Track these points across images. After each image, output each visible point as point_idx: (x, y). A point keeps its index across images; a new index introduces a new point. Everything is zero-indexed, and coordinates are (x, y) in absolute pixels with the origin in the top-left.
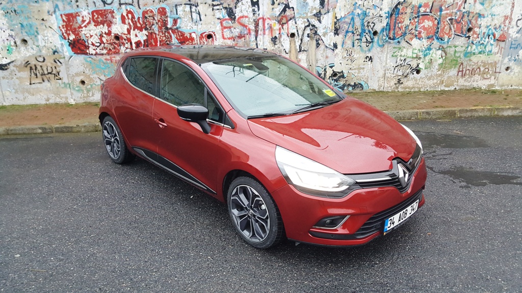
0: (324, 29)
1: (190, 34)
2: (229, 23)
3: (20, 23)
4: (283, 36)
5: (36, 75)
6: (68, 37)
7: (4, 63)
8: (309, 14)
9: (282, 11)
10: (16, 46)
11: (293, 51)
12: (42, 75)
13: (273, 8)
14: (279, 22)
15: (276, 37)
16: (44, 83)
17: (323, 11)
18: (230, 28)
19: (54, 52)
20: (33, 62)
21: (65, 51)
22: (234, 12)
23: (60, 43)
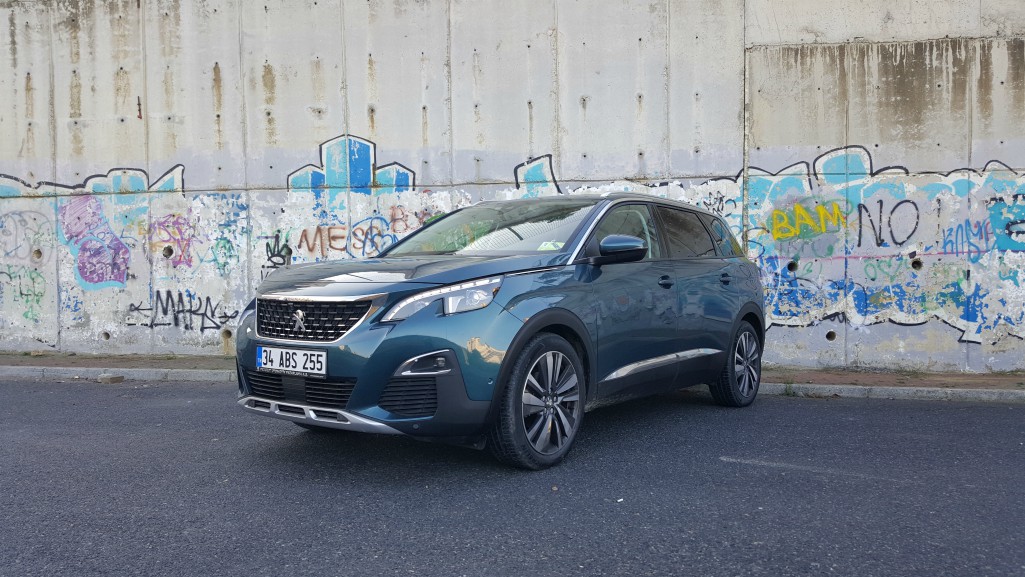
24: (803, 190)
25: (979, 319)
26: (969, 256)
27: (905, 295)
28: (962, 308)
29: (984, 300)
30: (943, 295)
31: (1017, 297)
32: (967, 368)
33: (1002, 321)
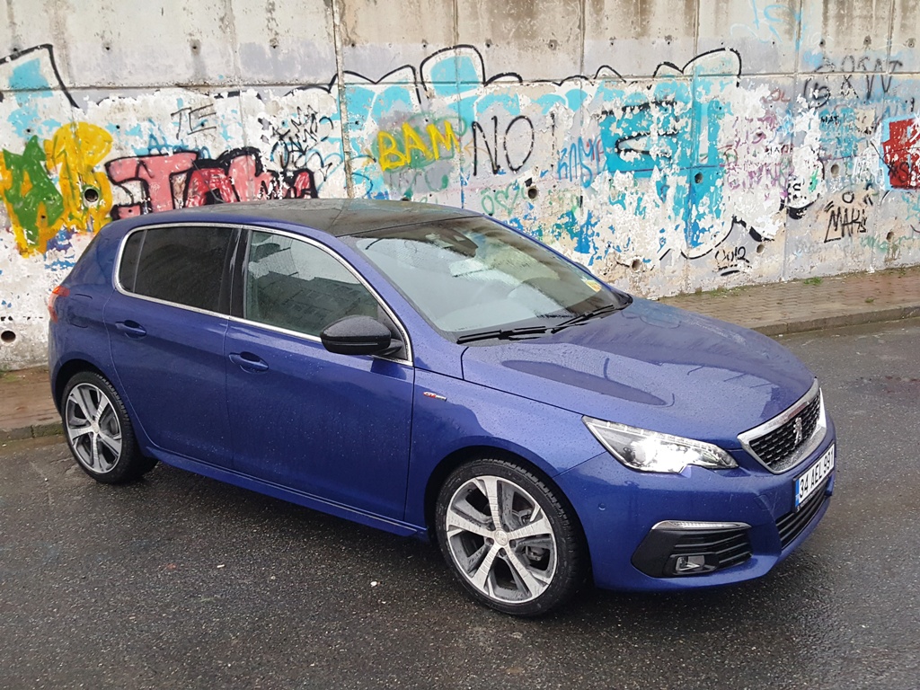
3: (838, 138)
5: (836, 225)
6: (891, 159)
7: (801, 205)
10: (823, 178)
12: (844, 225)
16: (843, 239)
19: (869, 185)
20: (838, 203)
21: (881, 183)
23: (878, 169)
24: (410, 104)
25: (591, 250)
26: (582, 180)
28: (576, 239)
29: (596, 229)
30: (558, 226)
31: (625, 223)
33: (611, 250)
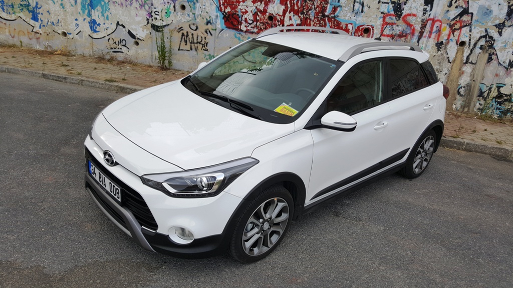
0: (502, 43)
1: (347, 25)
2: (392, 19)
4: (451, 42)
5: (186, 42)
6: (225, 10)
7: (161, 25)
8: (490, 24)
9: (458, 16)
10: (175, 11)
11: (458, 61)
12: (191, 43)
13: (448, 11)
14: (451, 26)
15: (442, 43)
16: (191, 51)
17: (507, 23)
18: (392, 24)
19: (208, 23)
20: (186, 29)
21: (218, 23)
22: (402, 8)
23: (215, 14)
25: (39, 21)
27: (4, 3)
28: (31, 13)
29: (40, 11)
30: (21, 5)
31: (55, 11)
32: (38, 47)
33: (49, 23)
